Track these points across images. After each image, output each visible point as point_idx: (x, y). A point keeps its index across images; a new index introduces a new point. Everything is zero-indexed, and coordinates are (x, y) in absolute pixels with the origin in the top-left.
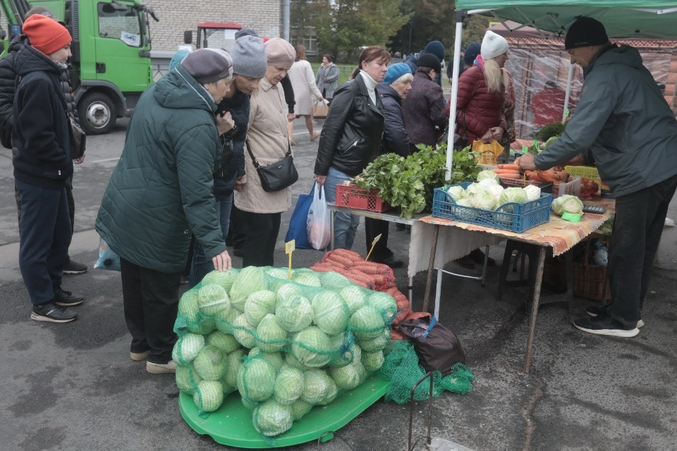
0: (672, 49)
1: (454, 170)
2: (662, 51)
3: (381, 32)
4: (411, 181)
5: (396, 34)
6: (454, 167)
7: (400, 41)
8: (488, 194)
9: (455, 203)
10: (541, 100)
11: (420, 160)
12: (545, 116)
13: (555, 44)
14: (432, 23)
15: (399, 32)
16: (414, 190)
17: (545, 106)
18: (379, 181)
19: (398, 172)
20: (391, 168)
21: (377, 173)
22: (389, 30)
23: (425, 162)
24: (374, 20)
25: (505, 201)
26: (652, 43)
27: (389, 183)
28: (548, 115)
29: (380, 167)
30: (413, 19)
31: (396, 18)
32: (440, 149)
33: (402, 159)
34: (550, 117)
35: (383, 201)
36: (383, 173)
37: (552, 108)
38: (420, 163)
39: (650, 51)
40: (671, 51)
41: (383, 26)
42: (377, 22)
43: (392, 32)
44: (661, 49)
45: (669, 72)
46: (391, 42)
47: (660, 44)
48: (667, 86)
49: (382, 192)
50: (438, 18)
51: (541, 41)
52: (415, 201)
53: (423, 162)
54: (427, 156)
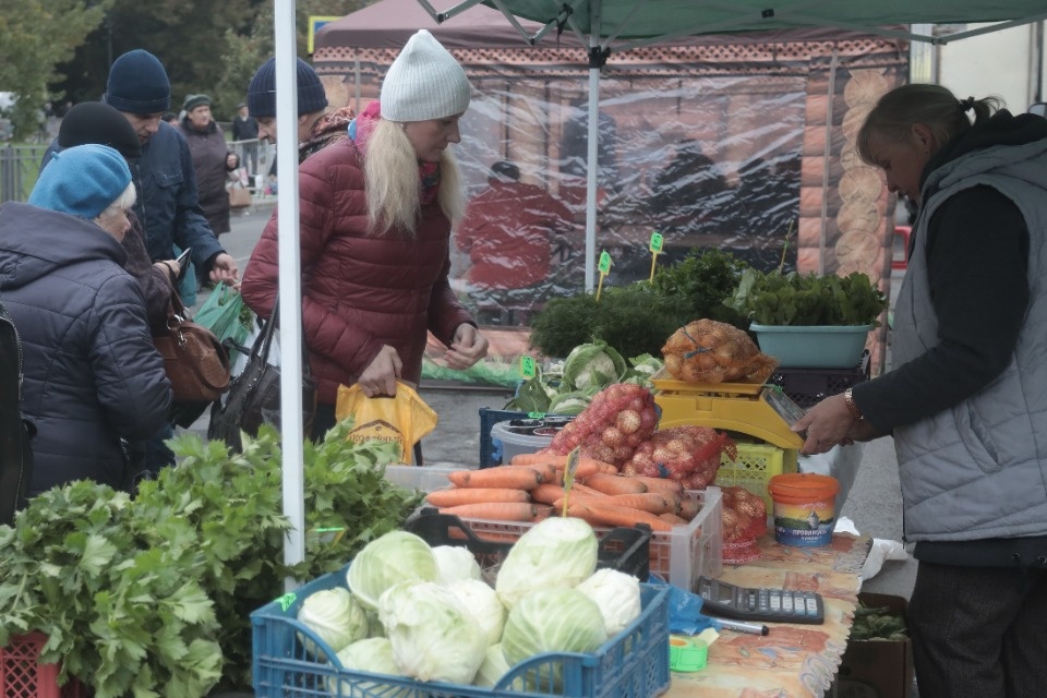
0: (806, 63)
1: (312, 516)
2: (783, 70)
3: (33, 55)
4: (162, 588)
5: (71, 57)
6: (309, 505)
7: (86, 74)
8: (456, 619)
9: (337, 663)
10: (487, 218)
11: (186, 496)
12: (503, 261)
13: (509, 61)
14: (163, 26)
15: (79, 50)
16: (178, 628)
17: (500, 234)
18: (42, 598)
19: (112, 563)
20: (82, 546)
21: (28, 566)
22: (53, 46)
23: (209, 505)
24: (11, 23)
25: (528, 645)
26: (756, 51)
27: (79, 608)
28: (512, 258)
29: (40, 544)
30: (112, 14)
31: (69, 14)
32: (258, 452)
33: (120, 500)
34: (516, 263)
35: (62, 681)
36: (51, 570)
37: (521, 238)
38: (190, 509)
39: (753, 71)
40: (805, 69)
41: (38, 38)
42: (20, 26)
43: (60, 51)
44: (779, 65)
45: (807, 124)
46: (63, 77)
47: (775, 52)
48: (806, 161)
49: (54, 642)
50: (176, 12)
51: (470, 55)
52: (185, 671)
53: (197, 504)
54: (211, 478)
